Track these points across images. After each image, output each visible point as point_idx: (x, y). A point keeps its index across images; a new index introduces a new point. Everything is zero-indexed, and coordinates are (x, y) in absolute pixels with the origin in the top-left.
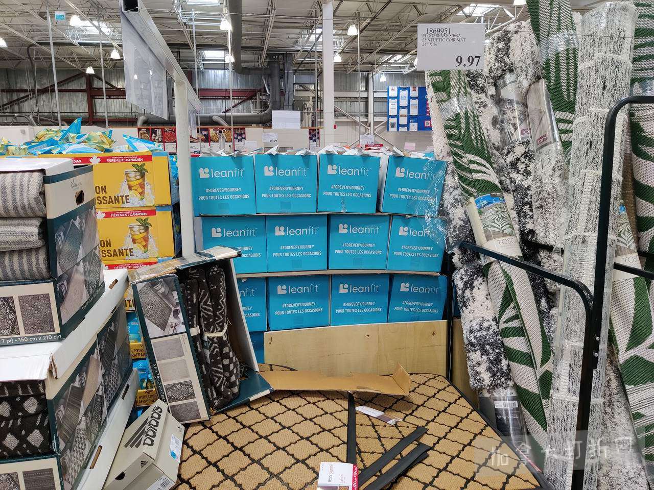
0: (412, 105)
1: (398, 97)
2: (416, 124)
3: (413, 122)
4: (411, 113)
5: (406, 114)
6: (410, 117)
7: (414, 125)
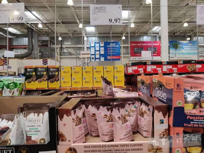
0: (101, 50)
1: (94, 47)
2: (103, 58)
3: (102, 57)
4: (101, 53)
5: (99, 54)
6: (100, 55)
7: (102, 58)
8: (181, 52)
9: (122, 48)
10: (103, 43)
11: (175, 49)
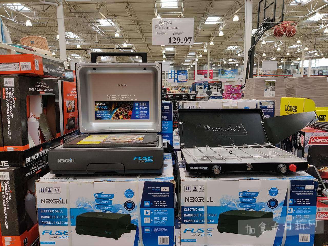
8: (226, 76)
9: (189, 73)
10: (177, 71)
11: (222, 75)
